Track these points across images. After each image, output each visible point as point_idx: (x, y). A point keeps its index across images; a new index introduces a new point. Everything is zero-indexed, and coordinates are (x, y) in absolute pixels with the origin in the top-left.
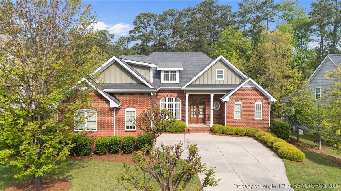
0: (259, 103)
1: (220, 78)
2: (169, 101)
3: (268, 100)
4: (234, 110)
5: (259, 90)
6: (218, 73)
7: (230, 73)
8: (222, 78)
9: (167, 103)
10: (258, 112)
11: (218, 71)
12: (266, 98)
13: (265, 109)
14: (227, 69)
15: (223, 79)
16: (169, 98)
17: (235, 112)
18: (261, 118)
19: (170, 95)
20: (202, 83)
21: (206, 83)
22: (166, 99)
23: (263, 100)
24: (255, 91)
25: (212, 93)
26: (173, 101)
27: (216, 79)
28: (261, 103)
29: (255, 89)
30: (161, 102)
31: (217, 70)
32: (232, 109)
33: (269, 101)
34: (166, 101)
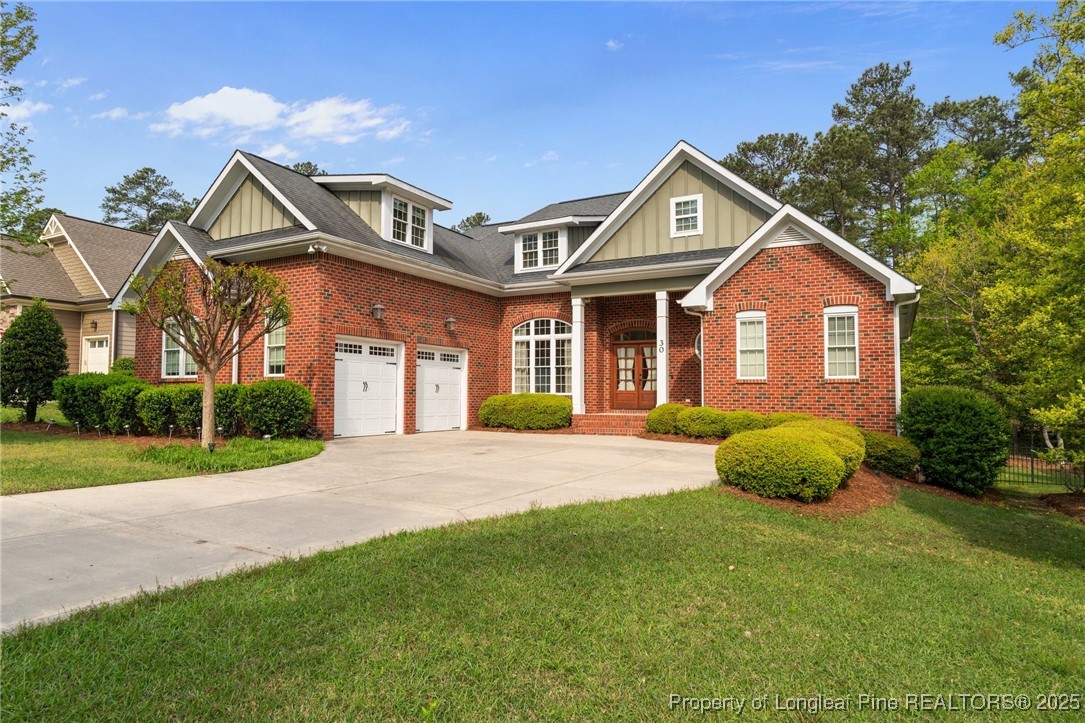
0: (845, 310)
1: (687, 227)
2: (537, 333)
3: (882, 295)
4: (735, 346)
5: (837, 256)
6: (678, 213)
7: (726, 205)
8: (695, 226)
9: (533, 338)
10: (840, 349)
11: (678, 205)
12: (877, 286)
13: (873, 334)
14: (712, 193)
15: (700, 230)
16: (537, 323)
17: (742, 352)
18: (857, 377)
19: (540, 310)
20: (623, 255)
21: (637, 253)
22: (528, 325)
23: (862, 294)
24: (820, 263)
25: (661, 288)
26: (548, 332)
27: (674, 233)
28: (852, 310)
29: (822, 250)
30: (516, 338)
31: (673, 201)
32: (727, 339)
33: (888, 299)
34: (528, 333)
